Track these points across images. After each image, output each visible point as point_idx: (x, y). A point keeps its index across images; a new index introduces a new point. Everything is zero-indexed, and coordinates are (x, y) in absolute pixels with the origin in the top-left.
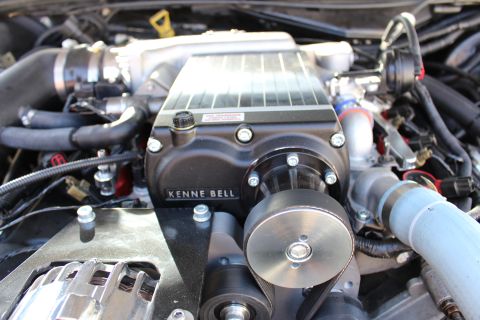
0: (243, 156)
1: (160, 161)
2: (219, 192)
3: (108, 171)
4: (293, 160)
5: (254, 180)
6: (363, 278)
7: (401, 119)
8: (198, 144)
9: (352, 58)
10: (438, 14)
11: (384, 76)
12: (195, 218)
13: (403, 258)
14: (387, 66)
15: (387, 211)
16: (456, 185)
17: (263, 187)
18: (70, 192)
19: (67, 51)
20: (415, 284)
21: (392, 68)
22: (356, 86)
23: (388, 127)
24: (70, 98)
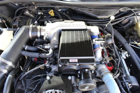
5: (79, 72)
10: (121, 12)
15: (102, 76)
16: (115, 68)
18: (41, 68)
21: (107, 41)
24: (34, 42)
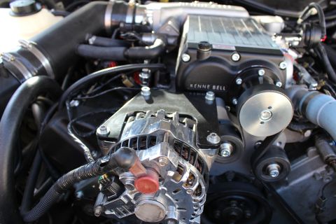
0: (233, 68)
1: (188, 67)
2: (218, 87)
3: (147, 73)
4: (261, 72)
5: (239, 81)
6: (287, 145)
7: (307, 65)
8: (211, 59)
9: (283, 26)
10: (332, 5)
11: (304, 38)
12: (206, 98)
13: (308, 133)
14: (305, 32)
15: (305, 106)
17: (244, 86)
18: (124, 82)
19: (113, 4)
20: (311, 150)
21: (308, 33)
22: (285, 42)
23: (300, 67)
24: (116, 31)
